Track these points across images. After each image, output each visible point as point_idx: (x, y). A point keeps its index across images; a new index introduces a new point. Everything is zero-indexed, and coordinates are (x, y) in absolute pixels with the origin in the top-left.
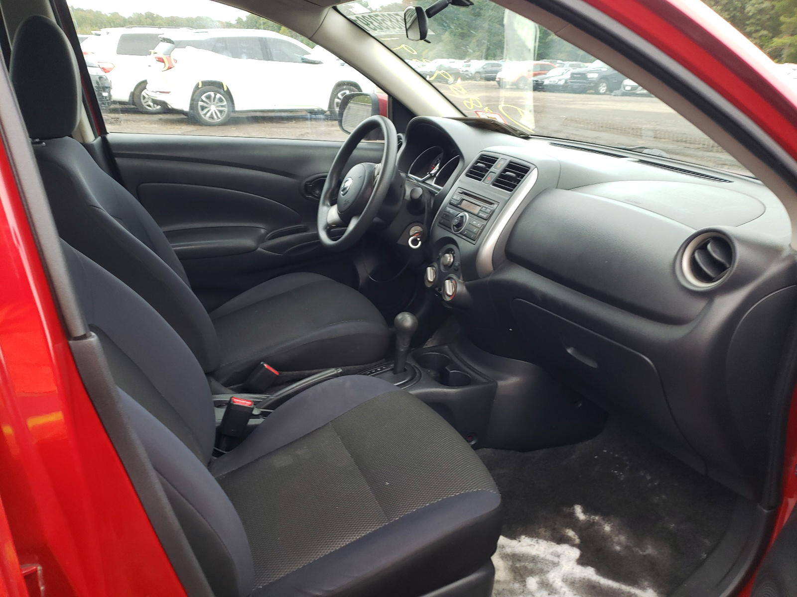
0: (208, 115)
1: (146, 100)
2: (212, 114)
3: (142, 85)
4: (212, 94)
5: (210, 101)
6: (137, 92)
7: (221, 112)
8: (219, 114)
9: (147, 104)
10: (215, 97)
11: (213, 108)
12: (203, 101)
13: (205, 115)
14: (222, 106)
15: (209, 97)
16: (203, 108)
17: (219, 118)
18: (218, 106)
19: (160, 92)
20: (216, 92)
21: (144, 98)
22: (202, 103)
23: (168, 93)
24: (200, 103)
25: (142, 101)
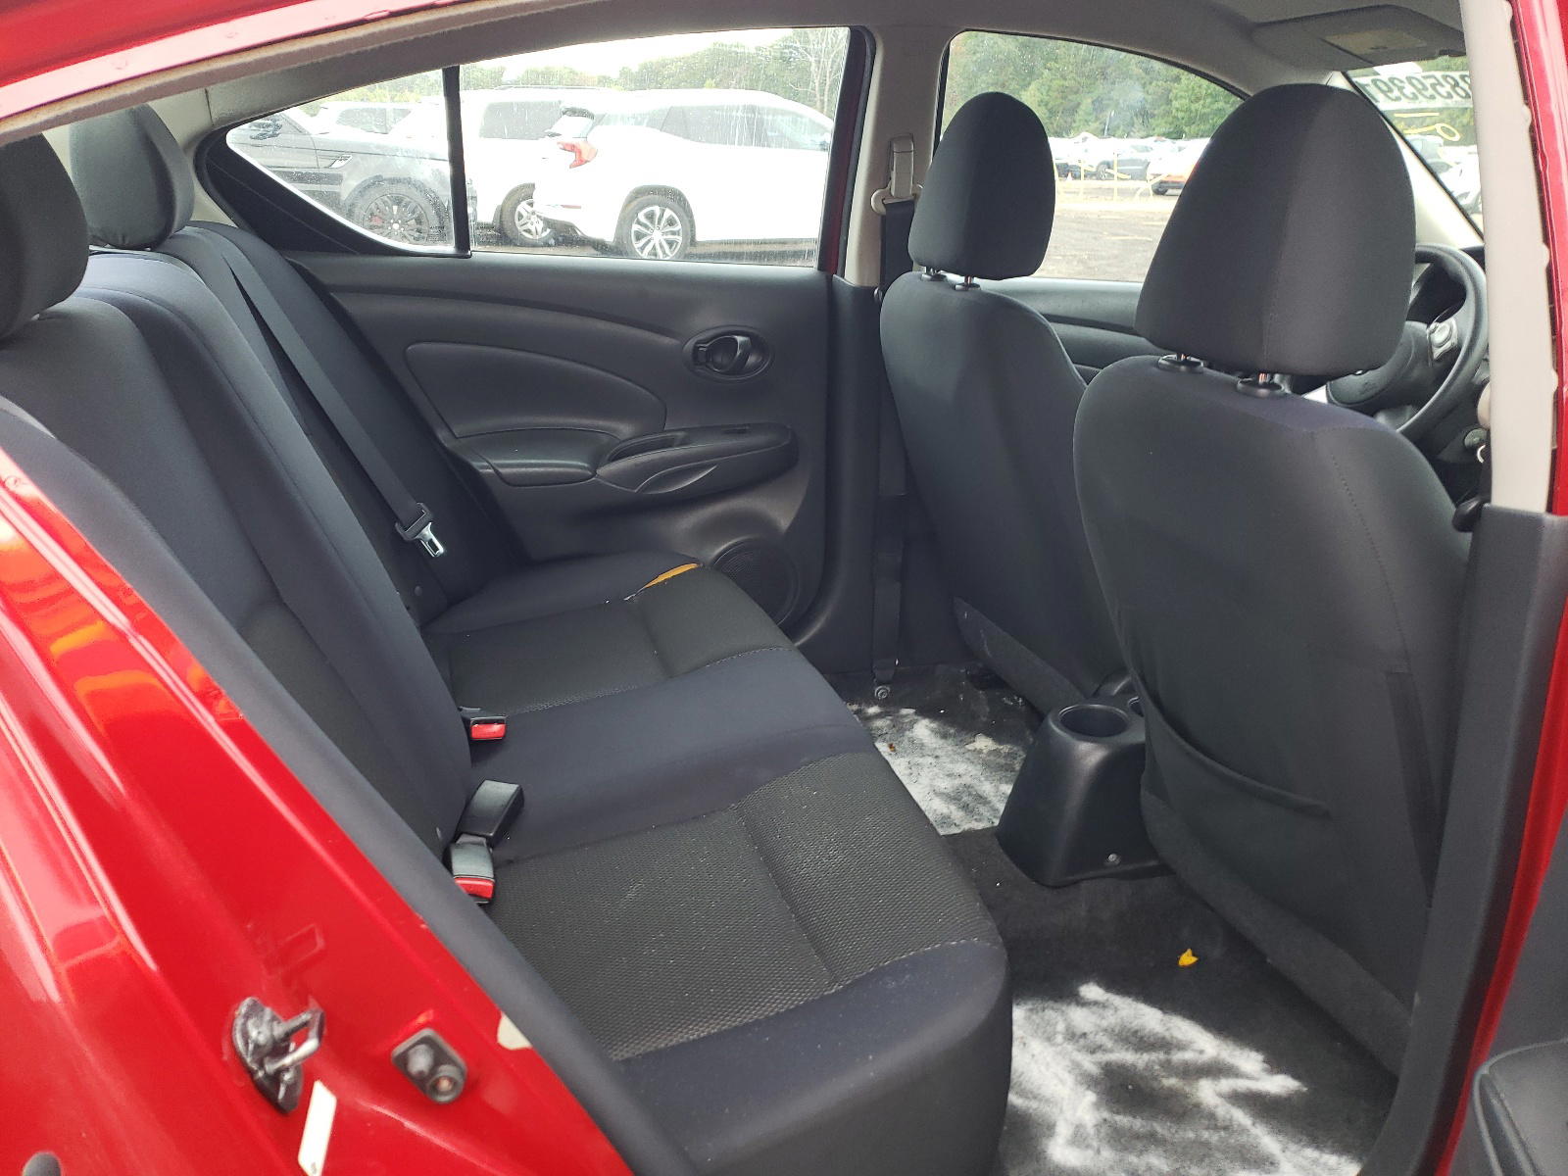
0: (649, 248)
1: (522, 221)
2: (654, 248)
3: (525, 193)
4: (657, 209)
5: (652, 222)
6: (508, 208)
7: (671, 244)
8: (666, 247)
9: (525, 227)
10: (662, 215)
11: (657, 237)
12: (639, 223)
13: (642, 249)
14: (673, 233)
15: (650, 216)
16: (639, 236)
17: (667, 255)
18: (666, 233)
19: (564, 206)
20: (664, 206)
21: (521, 216)
22: (639, 227)
23: (580, 207)
24: (635, 227)
25: (517, 222)
